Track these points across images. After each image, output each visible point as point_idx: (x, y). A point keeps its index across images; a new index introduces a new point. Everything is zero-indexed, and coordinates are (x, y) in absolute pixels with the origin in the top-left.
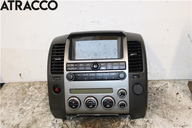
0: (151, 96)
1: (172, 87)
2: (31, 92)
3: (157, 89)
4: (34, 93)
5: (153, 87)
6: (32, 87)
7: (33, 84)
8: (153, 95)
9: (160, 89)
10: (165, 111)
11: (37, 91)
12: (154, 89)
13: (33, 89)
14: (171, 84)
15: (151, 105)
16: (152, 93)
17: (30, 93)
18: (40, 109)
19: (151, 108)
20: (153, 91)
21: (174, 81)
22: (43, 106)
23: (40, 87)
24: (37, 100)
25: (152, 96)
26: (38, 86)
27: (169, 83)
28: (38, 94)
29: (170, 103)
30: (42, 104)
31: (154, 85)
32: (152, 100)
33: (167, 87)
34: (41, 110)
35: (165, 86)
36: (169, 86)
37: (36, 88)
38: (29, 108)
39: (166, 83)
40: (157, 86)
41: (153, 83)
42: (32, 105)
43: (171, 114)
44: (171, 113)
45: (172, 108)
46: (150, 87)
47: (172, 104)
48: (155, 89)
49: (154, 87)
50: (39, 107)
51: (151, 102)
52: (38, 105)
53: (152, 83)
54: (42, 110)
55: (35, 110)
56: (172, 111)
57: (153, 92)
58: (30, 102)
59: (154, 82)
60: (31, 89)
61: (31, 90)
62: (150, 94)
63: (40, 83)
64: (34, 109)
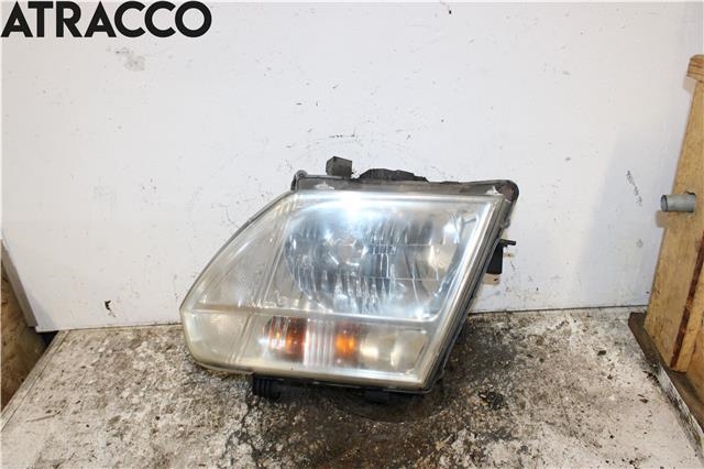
0: (522, 366)
1: (582, 333)
2: (142, 359)
3: (540, 341)
4: (152, 364)
6: (145, 344)
7: (149, 333)
9: (546, 341)
10: (571, 413)
11: (161, 357)
13: (149, 352)
14: (578, 323)
17: (141, 366)
18: (176, 418)
19: (528, 405)
21: (587, 313)
22: (184, 409)
23: (171, 342)
24: (164, 387)
26: (165, 339)
27: (570, 320)
28: (167, 367)
29: (584, 383)
30: (180, 400)
33: (568, 333)
34: (178, 421)
35: (562, 329)
36: (574, 330)
37: (158, 348)
38: (140, 416)
39: (563, 319)
40: (537, 329)
41: (523, 322)
42: (148, 407)
43: (593, 422)
44: (592, 419)
45: (592, 400)
47: (591, 390)
49: (529, 336)
50: (172, 412)
51: (524, 384)
52: (168, 406)
54: (182, 423)
55: (160, 424)
56: (593, 412)
58: (142, 394)
60: (144, 352)
61: (142, 355)
63: (170, 331)
64: (158, 418)
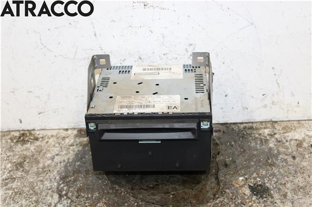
5: (289, 139)
8: (290, 159)
12: (290, 144)
15: (288, 185)
16: (286, 155)
20: (287, 148)
25: (287, 163)
31: (290, 134)
32: (290, 173)
46: (279, 139)
48: (292, 143)
53: (284, 128)
57: (290, 151)
59: (289, 124)
62: (281, 156)
